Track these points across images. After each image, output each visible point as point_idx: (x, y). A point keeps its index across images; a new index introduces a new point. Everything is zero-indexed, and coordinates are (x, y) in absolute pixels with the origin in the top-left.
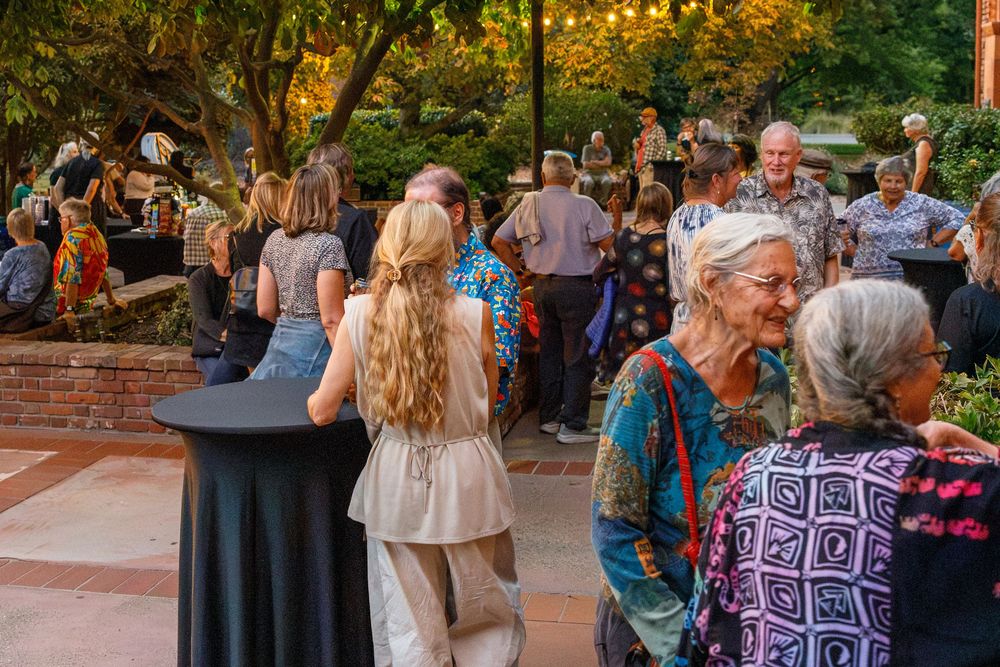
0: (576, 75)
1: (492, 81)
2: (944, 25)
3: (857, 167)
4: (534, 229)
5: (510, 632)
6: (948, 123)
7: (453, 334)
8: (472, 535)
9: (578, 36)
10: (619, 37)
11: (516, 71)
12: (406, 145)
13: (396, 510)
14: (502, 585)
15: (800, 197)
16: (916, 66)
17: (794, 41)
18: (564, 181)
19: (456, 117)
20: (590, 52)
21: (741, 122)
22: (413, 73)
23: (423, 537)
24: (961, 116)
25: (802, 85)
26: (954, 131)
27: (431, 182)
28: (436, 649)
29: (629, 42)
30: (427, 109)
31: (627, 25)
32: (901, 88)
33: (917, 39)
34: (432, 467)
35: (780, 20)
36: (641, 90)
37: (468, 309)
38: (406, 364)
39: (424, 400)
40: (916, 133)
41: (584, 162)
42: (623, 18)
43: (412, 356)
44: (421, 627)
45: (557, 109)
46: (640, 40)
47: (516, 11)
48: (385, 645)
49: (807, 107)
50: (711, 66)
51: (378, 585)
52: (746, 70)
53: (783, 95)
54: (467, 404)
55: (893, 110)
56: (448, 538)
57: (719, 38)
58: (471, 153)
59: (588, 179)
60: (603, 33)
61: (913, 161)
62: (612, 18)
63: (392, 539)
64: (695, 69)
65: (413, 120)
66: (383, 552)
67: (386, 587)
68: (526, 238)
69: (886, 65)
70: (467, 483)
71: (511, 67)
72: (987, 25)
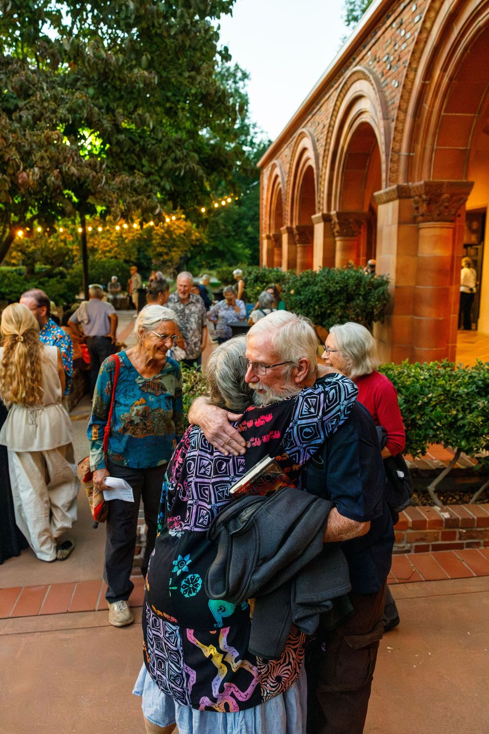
0: (104, 252)
1: (67, 254)
2: (251, 236)
3: (217, 291)
4: (85, 317)
5: (73, 485)
6: (250, 273)
7: (44, 362)
8: (57, 446)
9: (104, 235)
10: (121, 236)
11: (77, 250)
12: (28, 282)
13: (22, 437)
14: (70, 465)
15: (192, 302)
16: (241, 251)
17: (192, 240)
18: (99, 297)
19: (51, 270)
20: (109, 242)
21: (174, 273)
22: (30, 250)
23: (35, 448)
24: (255, 270)
25: (198, 258)
26: (252, 277)
27: (32, 296)
28: (41, 495)
29: (126, 238)
30: (38, 266)
31: (124, 231)
32: (235, 260)
33: (240, 240)
34: (38, 419)
35: (187, 231)
36: (133, 259)
37: (50, 351)
38: (23, 379)
39: (31, 391)
40: (238, 277)
41: (109, 289)
42: (122, 228)
43: (25, 375)
44: (34, 487)
45: (97, 267)
46: (130, 238)
47: (74, 223)
48: (18, 496)
49: (200, 267)
50: (159, 249)
51: (14, 471)
52: (175, 251)
53: (191, 262)
54: (52, 392)
55: (231, 269)
56: (46, 447)
57: (163, 238)
58: (58, 286)
59: (111, 297)
60: (114, 235)
61: (237, 288)
62: (118, 228)
63: (20, 451)
64: (153, 251)
65: (31, 271)
66: (16, 456)
67: (17, 471)
68: (82, 321)
69: (229, 251)
70: (53, 424)
71: (75, 249)
72: (264, 235)
